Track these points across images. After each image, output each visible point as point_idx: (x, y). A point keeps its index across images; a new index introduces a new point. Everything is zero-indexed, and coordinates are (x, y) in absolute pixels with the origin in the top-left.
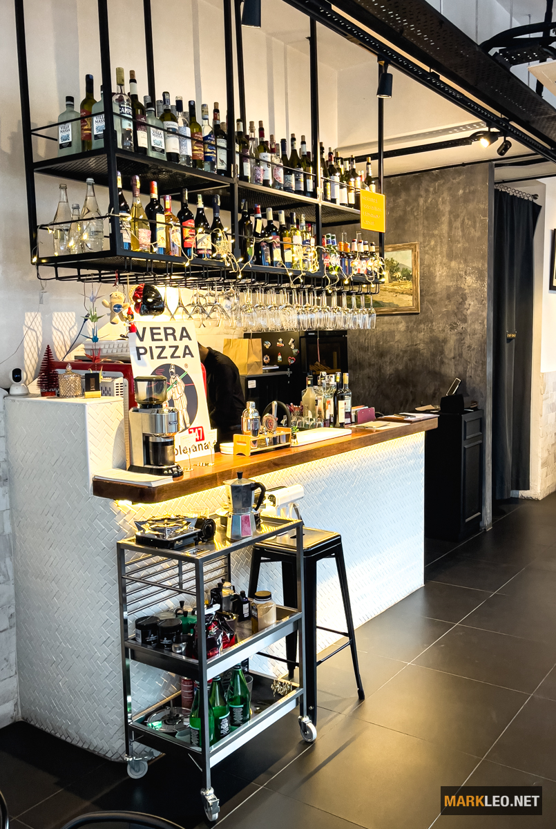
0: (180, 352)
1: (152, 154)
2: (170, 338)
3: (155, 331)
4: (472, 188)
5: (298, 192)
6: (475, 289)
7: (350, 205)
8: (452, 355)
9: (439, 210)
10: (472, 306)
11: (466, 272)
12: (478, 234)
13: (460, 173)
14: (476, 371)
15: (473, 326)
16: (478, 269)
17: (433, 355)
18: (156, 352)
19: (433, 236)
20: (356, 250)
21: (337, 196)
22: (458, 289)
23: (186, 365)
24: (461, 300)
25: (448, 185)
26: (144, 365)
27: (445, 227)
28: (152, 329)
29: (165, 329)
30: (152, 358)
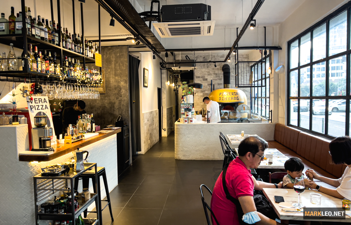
0: (44, 107)
1: (36, 37)
2: (41, 102)
3: (36, 100)
4: (122, 54)
5: (78, 52)
6: (124, 86)
7: (92, 58)
8: (117, 108)
9: (111, 60)
10: (123, 91)
11: (121, 80)
12: (124, 68)
13: (118, 48)
14: (126, 113)
15: (124, 98)
16: (125, 79)
17: (111, 108)
18: (37, 107)
19: (109, 68)
20: (93, 72)
21: (88, 55)
22: (119, 86)
23: (46, 112)
24: (120, 90)
25: (114, 52)
26: (33, 112)
27: (113, 66)
28: (35, 99)
29: (39, 99)
30: (35, 110)
